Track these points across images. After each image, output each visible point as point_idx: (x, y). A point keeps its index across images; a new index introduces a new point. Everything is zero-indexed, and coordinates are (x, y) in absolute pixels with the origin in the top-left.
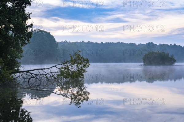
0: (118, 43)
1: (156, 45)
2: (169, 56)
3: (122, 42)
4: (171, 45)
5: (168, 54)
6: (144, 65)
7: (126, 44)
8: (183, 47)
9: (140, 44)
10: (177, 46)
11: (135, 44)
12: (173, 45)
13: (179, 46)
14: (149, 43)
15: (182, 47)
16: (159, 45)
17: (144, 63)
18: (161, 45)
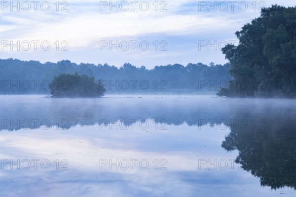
0: (8, 59)
1: (75, 64)
2: (95, 82)
3: (16, 59)
4: (100, 65)
5: (93, 78)
6: (53, 97)
7: (23, 62)
8: (119, 69)
9: (48, 62)
10: (109, 66)
11: (38, 62)
12: (103, 65)
13: (113, 66)
14: (63, 61)
15: (117, 68)
16: (80, 65)
17: (52, 94)
18: (83, 66)
